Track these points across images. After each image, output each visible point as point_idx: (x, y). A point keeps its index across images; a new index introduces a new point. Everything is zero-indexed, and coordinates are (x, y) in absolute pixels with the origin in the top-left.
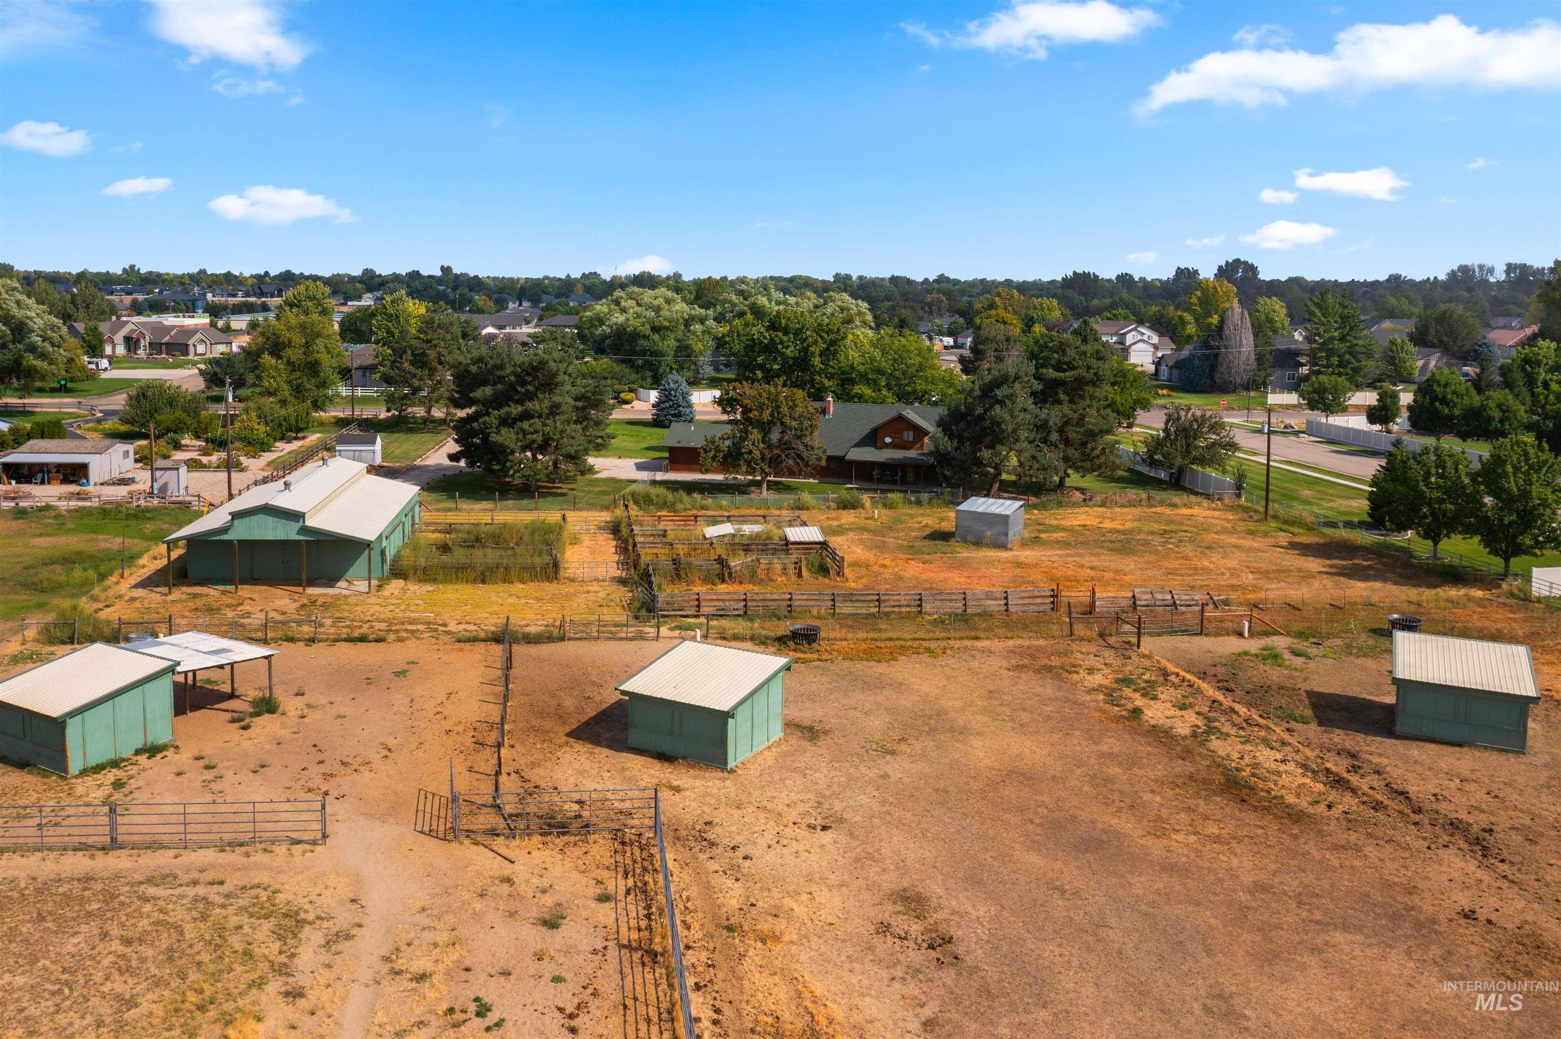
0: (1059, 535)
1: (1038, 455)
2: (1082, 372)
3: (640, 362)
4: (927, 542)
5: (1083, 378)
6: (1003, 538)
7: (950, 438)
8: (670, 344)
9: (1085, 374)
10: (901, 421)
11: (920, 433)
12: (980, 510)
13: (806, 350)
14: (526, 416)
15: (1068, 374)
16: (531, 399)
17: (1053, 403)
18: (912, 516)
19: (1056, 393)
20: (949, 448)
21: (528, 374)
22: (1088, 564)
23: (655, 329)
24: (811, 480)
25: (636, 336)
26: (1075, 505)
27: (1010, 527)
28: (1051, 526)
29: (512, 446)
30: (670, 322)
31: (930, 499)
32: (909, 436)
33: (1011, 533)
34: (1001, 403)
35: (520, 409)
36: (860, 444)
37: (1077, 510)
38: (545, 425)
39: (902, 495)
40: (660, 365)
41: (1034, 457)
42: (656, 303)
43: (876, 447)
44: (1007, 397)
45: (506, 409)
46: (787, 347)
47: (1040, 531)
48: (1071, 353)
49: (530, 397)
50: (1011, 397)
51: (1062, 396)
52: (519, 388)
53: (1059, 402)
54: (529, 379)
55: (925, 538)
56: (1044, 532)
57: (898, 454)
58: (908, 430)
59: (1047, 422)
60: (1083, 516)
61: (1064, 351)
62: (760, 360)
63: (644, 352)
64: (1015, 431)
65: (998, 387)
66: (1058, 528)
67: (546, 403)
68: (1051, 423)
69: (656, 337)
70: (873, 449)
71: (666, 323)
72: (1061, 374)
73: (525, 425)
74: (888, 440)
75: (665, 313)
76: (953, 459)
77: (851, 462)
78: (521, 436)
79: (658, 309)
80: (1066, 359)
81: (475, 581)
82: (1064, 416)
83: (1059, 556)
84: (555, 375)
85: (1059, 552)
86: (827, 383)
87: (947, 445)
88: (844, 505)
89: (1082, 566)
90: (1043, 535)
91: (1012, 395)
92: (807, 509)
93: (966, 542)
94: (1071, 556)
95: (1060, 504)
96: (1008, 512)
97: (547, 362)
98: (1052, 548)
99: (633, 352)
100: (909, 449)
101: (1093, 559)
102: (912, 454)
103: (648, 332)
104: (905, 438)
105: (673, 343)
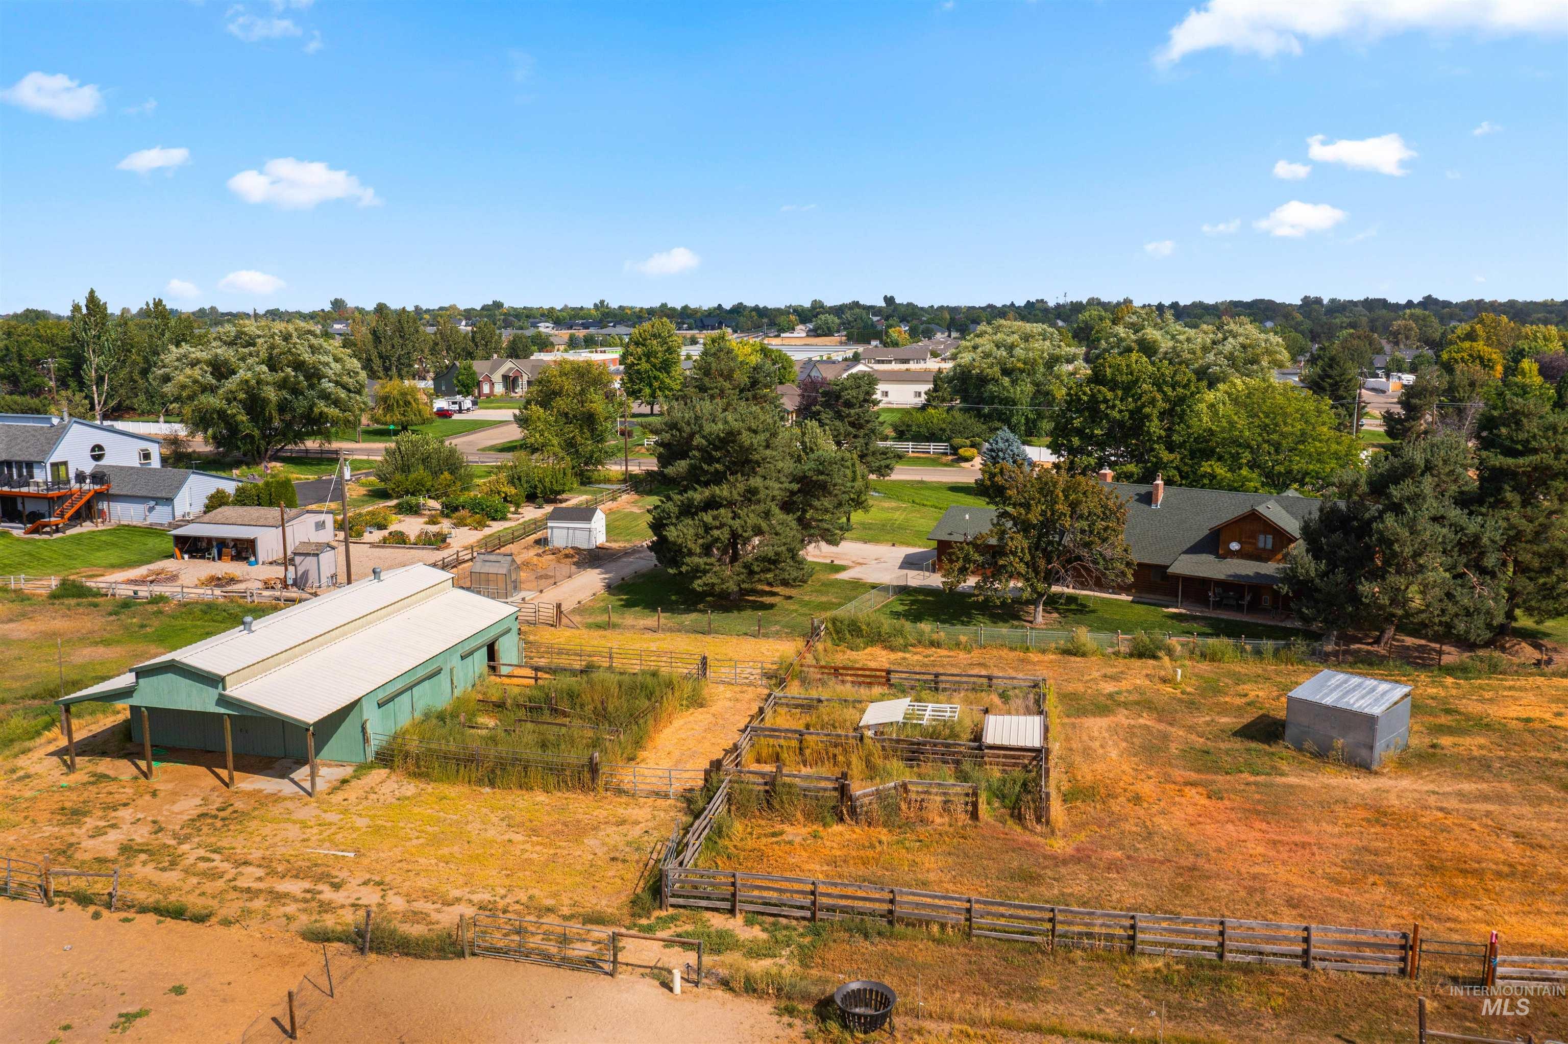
0: (1474, 744)
1: (1458, 592)
2: (1547, 458)
3: (986, 410)
4: (1238, 744)
5: (1549, 467)
6: (1364, 752)
7: (1316, 557)
8: (1024, 390)
9: (1551, 462)
10: (1254, 517)
11: (1282, 538)
12: (1328, 701)
13: (1139, 410)
14: (711, 504)
15: (1521, 461)
16: (718, 483)
17: (1493, 506)
18: (1239, 679)
19: (1500, 490)
20: (1313, 574)
21: (716, 448)
22: (1513, 825)
23: (1006, 372)
24: (1124, 597)
25: (983, 380)
26: (1521, 670)
27: (1379, 735)
28: (1468, 717)
29: (690, 545)
30: (1025, 363)
31: (1276, 652)
32: (1266, 541)
33: (1380, 745)
34: (1397, 509)
35: (707, 493)
36: (1195, 549)
37: (1522, 682)
38: (735, 516)
39: (1231, 641)
40: (1012, 415)
41: (1449, 595)
42: (1010, 340)
43: (1218, 556)
44: (1408, 500)
45: (690, 493)
46: (1114, 407)
47: (1440, 730)
48: (1532, 426)
49: (718, 479)
50: (1415, 499)
51: (1509, 496)
52: (705, 467)
53: (1508, 506)
54: (718, 454)
55: (1236, 734)
56: (1449, 731)
57: (1248, 568)
58: (1265, 533)
59: (1477, 538)
60: (1530, 697)
61: (1518, 423)
62: (1077, 423)
63: (992, 400)
64: (1417, 555)
65: (1396, 483)
66: (1482, 725)
67: (741, 487)
68: (1485, 540)
69: (1006, 381)
70: (1212, 558)
71: (1020, 365)
72: (1510, 461)
73: (708, 518)
74: (1235, 546)
75: (1018, 352)
76: (1318, 590)
77: (1176, 577)
78: (701, 531)
79: (1011, 348)
80: (1522, 436)
81: (480, 782)
82: (1512, 527)
83: (1460, 795)
84: (751, 449)
85: (1467, 786)
86: (1166, 456)
87: (1309, 566)
88: (1141, 653)
89: (1500, 829)
90: (1446, 741)
91: (1418, 496)
92: (1084, 655)
93: (1300, 749)
94: (1485, 798)
95: (1494, 669)
96: (1376, 711)
97: (739, 433)
98: (1457, 776)
99: (981, 400)
100: (1266, 560)
101: (1527, 810)
102: (1270, 568)
103: (998, 375)
104: (1261, 545)
105: (1029, 388)
